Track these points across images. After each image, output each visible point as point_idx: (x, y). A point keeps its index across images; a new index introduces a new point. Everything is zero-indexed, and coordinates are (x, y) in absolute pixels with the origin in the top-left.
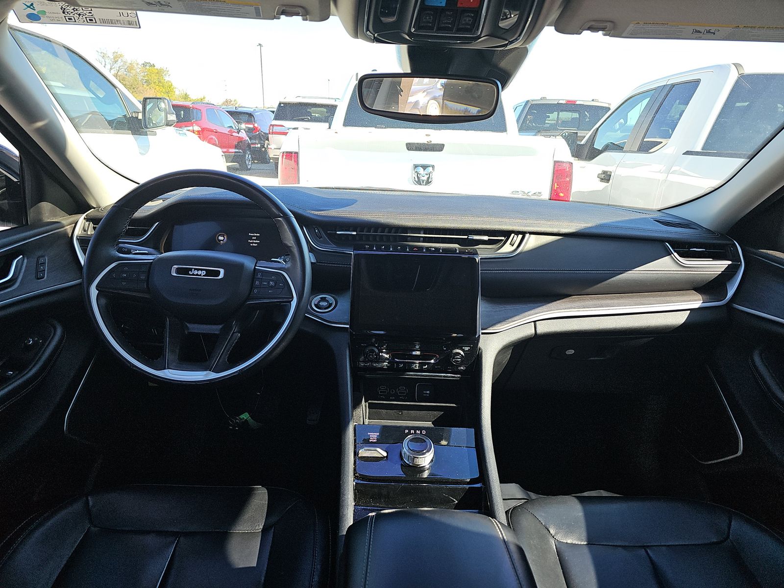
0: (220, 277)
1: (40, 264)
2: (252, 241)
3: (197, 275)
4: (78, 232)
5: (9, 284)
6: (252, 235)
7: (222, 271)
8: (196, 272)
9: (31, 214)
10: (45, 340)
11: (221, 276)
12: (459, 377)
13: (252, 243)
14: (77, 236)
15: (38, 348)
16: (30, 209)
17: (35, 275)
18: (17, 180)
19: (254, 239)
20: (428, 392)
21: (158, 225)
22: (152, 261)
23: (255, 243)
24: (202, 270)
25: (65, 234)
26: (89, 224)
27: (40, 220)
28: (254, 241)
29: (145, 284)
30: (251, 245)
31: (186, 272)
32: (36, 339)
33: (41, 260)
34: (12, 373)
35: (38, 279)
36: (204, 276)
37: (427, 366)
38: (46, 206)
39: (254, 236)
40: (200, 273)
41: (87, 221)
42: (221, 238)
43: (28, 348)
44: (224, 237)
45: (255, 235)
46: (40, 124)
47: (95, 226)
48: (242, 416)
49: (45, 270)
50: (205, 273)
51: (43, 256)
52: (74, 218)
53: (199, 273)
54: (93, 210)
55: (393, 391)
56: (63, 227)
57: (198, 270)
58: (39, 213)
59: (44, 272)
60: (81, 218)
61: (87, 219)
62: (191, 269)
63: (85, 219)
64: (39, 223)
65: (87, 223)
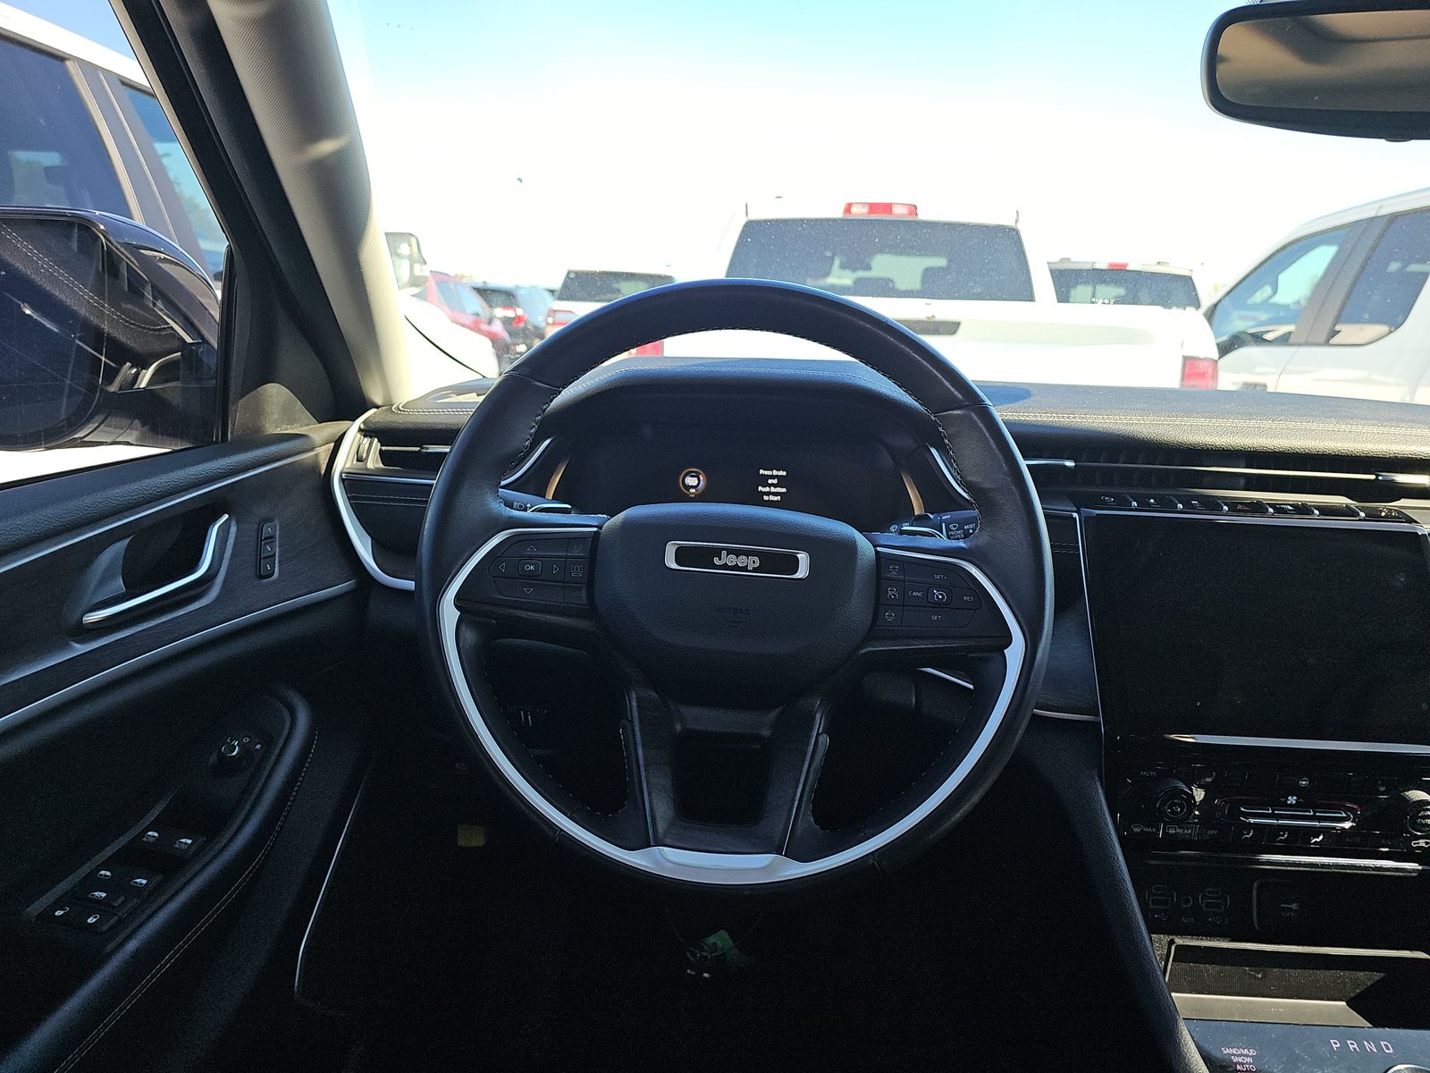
0: (799, 575)
1: (265, 539)
2: (767, 489)
3: (736, 568)
4: (344, 462)
5: (193, 592)
6: (766, 473)
7: (803, 557)
8: (731, 560)
9: (239, 415)
10: (269, 743)
11: (802, 572)
12: (1414, 871)
13: (768, 494)
14: (341, 474)
15: (252, 766)
16: (236, 400)
17: (254, 569)
18: (191, 341)
19: (773, 485)
20: (1294, 906)
21: (549, 444)
22: (595, 529)
23: (775, 494)
24: (748, 553)
25: (315, 467)
26: (371, 444)
27: (258, 430)
28: (773, 489)
29: (584, 594)
30: (766, 498)
31: (705, 557)
32: (246, 740)
33: (267, 530)
34: (189, 841)
35: (262, 577)
36: (755, 570)
37: (1321, 837)
38: (275, 394)
39: (773, 477)
40: (742, 561)
41: (365, 436)
42: (691, 481)
43: (227, 767)
44: (699, 480)
45: (775, 473)
46: (326, 147)
47: (384, 448)
48: (712, 940)
49: (275, 555)
50: (757, 565)
51: (270, 520)
52: (334, 428)
53: (739, 562)
54: (374, 410)
55: (1188, 901)
56: (312, 449)
57: (738, 553)
58: (258, 411)
59: (271, 559)
60: (353, 430)
61: (367, 432)
62: (718, 552)
63: (360, 430)
64: (255, 439)
65: (366, 441)
